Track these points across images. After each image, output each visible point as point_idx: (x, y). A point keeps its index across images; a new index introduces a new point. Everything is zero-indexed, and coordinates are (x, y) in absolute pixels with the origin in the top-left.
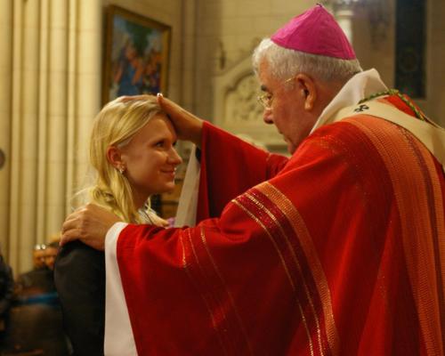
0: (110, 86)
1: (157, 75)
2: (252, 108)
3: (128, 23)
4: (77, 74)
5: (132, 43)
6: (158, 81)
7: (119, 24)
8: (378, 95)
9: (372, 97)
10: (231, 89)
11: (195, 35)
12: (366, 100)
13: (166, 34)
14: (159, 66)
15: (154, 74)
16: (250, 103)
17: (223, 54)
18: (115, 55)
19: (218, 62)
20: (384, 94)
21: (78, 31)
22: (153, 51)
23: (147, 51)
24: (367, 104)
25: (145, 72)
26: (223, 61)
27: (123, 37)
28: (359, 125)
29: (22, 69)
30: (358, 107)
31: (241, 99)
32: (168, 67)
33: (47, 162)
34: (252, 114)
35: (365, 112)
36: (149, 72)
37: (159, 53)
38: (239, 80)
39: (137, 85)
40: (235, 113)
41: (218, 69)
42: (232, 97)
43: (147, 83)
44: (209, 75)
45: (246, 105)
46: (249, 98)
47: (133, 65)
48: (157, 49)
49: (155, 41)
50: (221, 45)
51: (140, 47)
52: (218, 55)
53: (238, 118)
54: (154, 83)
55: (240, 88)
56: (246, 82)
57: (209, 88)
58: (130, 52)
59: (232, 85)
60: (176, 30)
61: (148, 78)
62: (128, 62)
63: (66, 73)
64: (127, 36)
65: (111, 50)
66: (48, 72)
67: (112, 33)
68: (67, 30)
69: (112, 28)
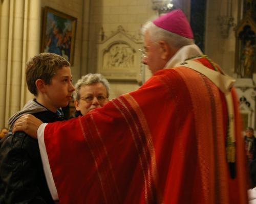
0: (45, 47)
1: (69, 43)
2: (117, 61)
3: (55, 16)
4: (27, 41)
5: (56, 26)
6: (70, 46)
7: (50, 16)
10: (107, 51)
11: (89, 23)
13: (74, 22)
14: (70, 38)
15: (67, 42)
16: (116, 58)
17: (103, 33)
18: (47, 32)
19: (100, 37)
21: (28, 19)
22: (67, 31)
23: (64, 31)
25: (63, 41)
26: (103, 36)
27: (52, 23)
31: (111, 56)
32: (75, 39)
33: (11, 85)
34: (117, 64)
36: (65, 41)
37: (71, 32)
38: (111, 46)
39: (59, 47)
40: (108, 63)
41: (100, 41)
42: (107, 54)
43: (64, 47)
44: (96, 43)
45: (114, 59)
46: (115, 56)
47: (57, 37)
48: (69, 30)
49: (68, 25)
50: (102, 29)
51: (61, 28)
52: (101, 33)
53: (110, 66)
54: (67, 47)
55: (111, 50)
56: (114, 47)
57: (96, 50)
58: (55, 31)
59: (107, 49)
60: (79, 20)
61: (64, 44)
62: (54, 36)
63: (22, 40)
64: (54, 22)
65: (46, 30)
66: (13, 39)
67: (46, 21)
68: (23, 19)
69: (46, 18)
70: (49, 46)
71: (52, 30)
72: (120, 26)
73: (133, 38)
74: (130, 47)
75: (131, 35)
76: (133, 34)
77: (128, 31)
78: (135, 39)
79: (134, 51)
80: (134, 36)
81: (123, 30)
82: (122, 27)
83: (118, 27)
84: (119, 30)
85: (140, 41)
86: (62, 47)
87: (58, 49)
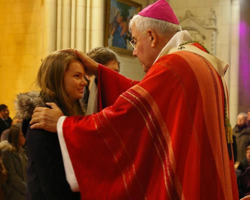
0: (109, 37)
3: (118, 3)
4: (90, 30)
7: (113, 4)
8: (189, 43)
9: (186, 43)
12: (183, 44)
13: (139, 8)
18: (111, 21)
20: (191, 42)
21: (91, 7)
23: (129, 18)
24: (184, 46)
27: (116, 11)
28: (180, 55)
29: (62, 28)
30: (180, 47)
35: (183, 49)
39: (123, 36)
43: (128, 35)
49: (132, 13)
58: (119, 19)
62: (118, 24)
64: (118, 10)
65: (109, 18)
66: (76, 29)
67: (109, 9)
68: (86, 7)
69: (110, 5)
70: (113, 35)
71: (116, 18)
72: (188, 11)
73: (202, 24)
74: (199, 33)
75: (200, 21)
76: (202, 19)
77: (196, 16)
78: (204, 24)
79: (204, 38)
80: (203, 21)
81: (192, 15)
82: (190, 12)
83: (186, 12)
84: (186, 15)
85: (210, 27)
86: (127, 36)
87: (122, 38)
